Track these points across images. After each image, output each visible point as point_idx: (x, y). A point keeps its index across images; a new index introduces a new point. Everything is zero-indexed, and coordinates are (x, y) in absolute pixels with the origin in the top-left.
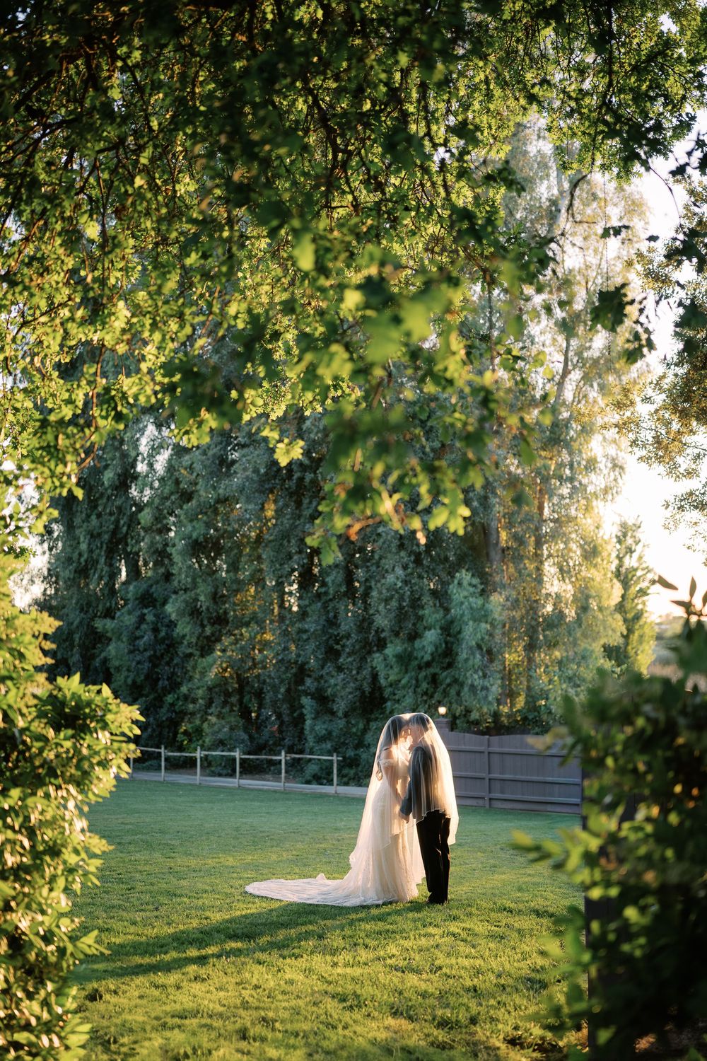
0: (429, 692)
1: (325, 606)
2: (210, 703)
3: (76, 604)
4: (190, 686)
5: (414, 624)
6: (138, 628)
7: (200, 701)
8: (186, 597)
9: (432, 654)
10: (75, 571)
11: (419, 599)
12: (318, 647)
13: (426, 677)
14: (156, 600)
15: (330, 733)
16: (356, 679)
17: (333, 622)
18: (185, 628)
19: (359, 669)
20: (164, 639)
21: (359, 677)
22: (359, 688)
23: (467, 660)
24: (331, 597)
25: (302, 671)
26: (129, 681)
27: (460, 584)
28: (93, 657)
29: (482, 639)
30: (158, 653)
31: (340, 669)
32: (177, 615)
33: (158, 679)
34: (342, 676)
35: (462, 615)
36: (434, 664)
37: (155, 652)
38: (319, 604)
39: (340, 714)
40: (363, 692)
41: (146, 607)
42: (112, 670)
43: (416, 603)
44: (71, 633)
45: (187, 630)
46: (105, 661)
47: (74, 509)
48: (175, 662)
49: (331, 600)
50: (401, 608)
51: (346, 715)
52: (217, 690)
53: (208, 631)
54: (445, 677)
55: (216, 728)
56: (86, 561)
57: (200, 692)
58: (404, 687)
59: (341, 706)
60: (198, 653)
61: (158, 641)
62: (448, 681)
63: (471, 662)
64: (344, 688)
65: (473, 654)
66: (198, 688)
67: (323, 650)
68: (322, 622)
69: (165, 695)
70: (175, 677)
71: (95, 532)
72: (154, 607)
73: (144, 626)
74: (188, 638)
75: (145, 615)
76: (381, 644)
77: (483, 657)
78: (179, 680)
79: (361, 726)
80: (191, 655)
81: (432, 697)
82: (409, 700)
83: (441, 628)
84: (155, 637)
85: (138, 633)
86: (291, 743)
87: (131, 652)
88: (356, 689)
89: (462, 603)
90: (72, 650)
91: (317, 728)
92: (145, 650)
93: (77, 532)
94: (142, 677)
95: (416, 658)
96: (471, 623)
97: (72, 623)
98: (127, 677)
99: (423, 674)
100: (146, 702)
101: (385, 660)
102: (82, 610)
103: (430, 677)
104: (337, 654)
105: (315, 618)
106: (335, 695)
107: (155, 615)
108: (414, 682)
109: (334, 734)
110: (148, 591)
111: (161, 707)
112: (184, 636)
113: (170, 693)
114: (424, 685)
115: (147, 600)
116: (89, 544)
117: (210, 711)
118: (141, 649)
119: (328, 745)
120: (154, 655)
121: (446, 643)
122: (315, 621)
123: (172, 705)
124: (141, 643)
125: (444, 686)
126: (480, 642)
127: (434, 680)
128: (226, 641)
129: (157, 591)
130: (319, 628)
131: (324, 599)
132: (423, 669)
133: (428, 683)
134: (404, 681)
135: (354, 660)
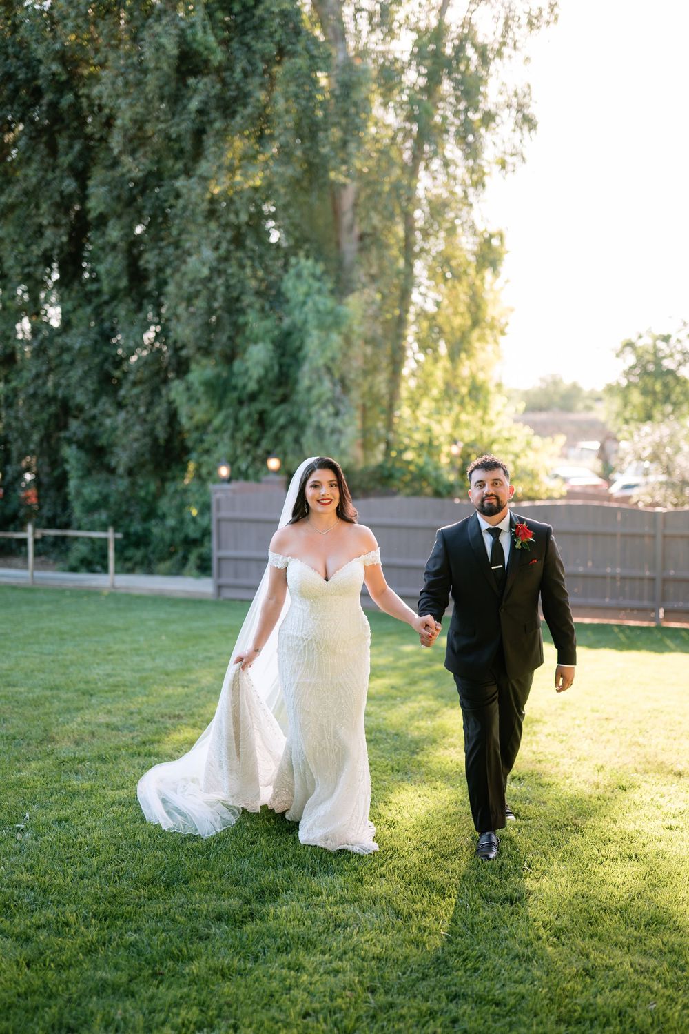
0: (254, 438)
1: (97, 313)
5: (230, 338)
9: (259, 381)
11: (238, 299)
12: (86, 374)
13: (249, 415)
15: (105, 498)
16: (145, 421)
19: (150, 405)
21: (149, 418)
22: (151, 433)
23: (310, 389)
24: (106, 297)
25: (65, 410)
27: (299, 276)
29: (333, 359)
31: (120, 406)
34: (122, 415)
35: (305, 322)
36: (262, 397)
38: (89, 310)
39: (121, 470)
40: (156, 439)
43: (233, 306)
49: (107, 303)
51: (130, 472)
54: (279, 415)
58: (216, 431)
59: (122, 459)
62: (282, 421)
63: (315, 392)
64: (127, 431)
65: (320, 380)
67: (95, 378)
68: (93, 335)
76: (182, 368)
77: (334, 384)
79: (153, 487)
81: (257, 444)
82: (224, 449)
83: (273, 342)
86: (50, 514)
88: (145, 435)
89: (304, 303)
91: (86, 491)
95: (235, 388)
96: (315, 333)
99: (244, 412)
101: (188, 389)
103: (256, 417)
104: (117, 385)
106: (112, 445)
108: (231, 423)
109: (112, 500)
114: (247, 428)
119: (103, 516)
121: (281, 366)
122: (83, 334)
125: (274, 430)
126: (330, 364)
127: (262, 421)
130: (88, 343)
131: (96, 301)
132: (246, 404)
133: (252, 425)
134: (217, 422)
135: (142, 392)
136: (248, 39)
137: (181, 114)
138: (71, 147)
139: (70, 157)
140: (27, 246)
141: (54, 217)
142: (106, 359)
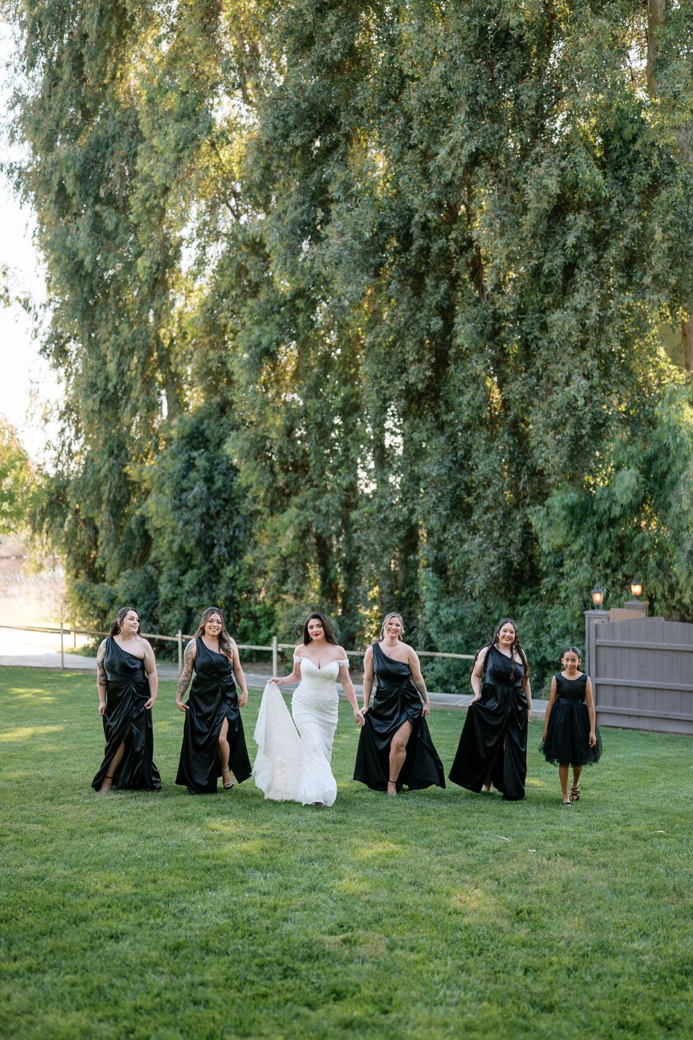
0: (613, 562)
1: (452, 438)
2: (284, 577)
3: (104, 445)
4: (256, 554)
6: (184, 477)
7: (271, 574)
8: (251, 433)
9: (624, 507)
10: (101, 401)
11: (604, 426)
12: (440, 500)
13: (609, 541)
14: (208, 441)
15: (461, 620)
16: (499, 545)
17: (462, 463)
18: (248, 476)
19: (504, 530)
20: (219, 491)
21: (503, 542)
22: (504, 557)
26: (175, 548)
28: (127, 517)
30: (213, 511)
31: (474, 530)
32: (240, 459)
33: (214, 545)
34: (477, 539)
35: (680, 445)
36: (622, 521)
37: (209, 509)
38: (442, 439)
39: (475, 593)
40: (510, 563)
41: (196, 449)
42: (151, 533)
43: (599, 431)
44: (98, 486)
45: (253, 479)
46: (143, 521)
47: (97, 317)
48: (235, 522)
50: (577, 439)
51: (484, 595)
52: (293, 560)
53: (281, 480)
55: (292, 611)
56: (115, 387)
57: (271, 563)
58: (574, 555)
59: (478, 581)
60: (267, 511)
61: (214, 495)
66: (268, 557)
67: (447, 503)
68: (448, 464)
69: (222, 567)
70: (235, 543)
71: (126, 348)
72: (207, 449)
73: (193, 475)
74: (253, 490)
75: (194, 459)
78: (241, 547)
80: (258, 512)
81: (615, 570)
83: (639, 467)
84: (209, 489)
85: (185, 484)
87: (176, 508)
88: (500, 559)
90: (99, 507)
91: (442, 613)
92: (195, 506)
93: (103, 347)
94: (193, 543)
95: (594, 514)
97: (99, 471)
98: (171, 542)
99: (604, 536)
100: (197, 575)
101: (548, 514)
102: (111, 453)
103: (615, 542)
104: (469, 511)
105: (438, 457)
106: (465, 567)
107: (208, 460)
108: (591, 548)
109: (467, 622)
110: (197, 428)
111: (218, 582)
112: (248, 488)
113: (229, 564)
114: (607, 553)
115: (196, 438)
116: (119, 364)
117: (285, 588)
118: (190, 504)
119: (458, 637)
120: (208, 513)
122: (439, 463)
123: (232, 579)
124: (190, 497)
125: (635, 554)
127: (622, 547)
128: (307, 493)
129: (211, 429)
130: (443, 471)
131: (448, 430)
132: (605, 529)
133: (612, 551)
134: (575, 547)
135: (495, 518)
136: (623, 173)
137: (552, 250)
138: (437, 286)
139: (438, 297)
140: (389, 381)
141: (417, 354)
142: (458, 486)
